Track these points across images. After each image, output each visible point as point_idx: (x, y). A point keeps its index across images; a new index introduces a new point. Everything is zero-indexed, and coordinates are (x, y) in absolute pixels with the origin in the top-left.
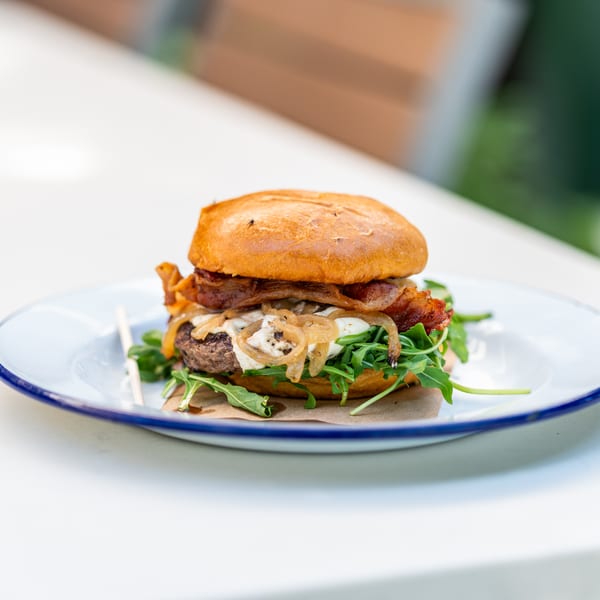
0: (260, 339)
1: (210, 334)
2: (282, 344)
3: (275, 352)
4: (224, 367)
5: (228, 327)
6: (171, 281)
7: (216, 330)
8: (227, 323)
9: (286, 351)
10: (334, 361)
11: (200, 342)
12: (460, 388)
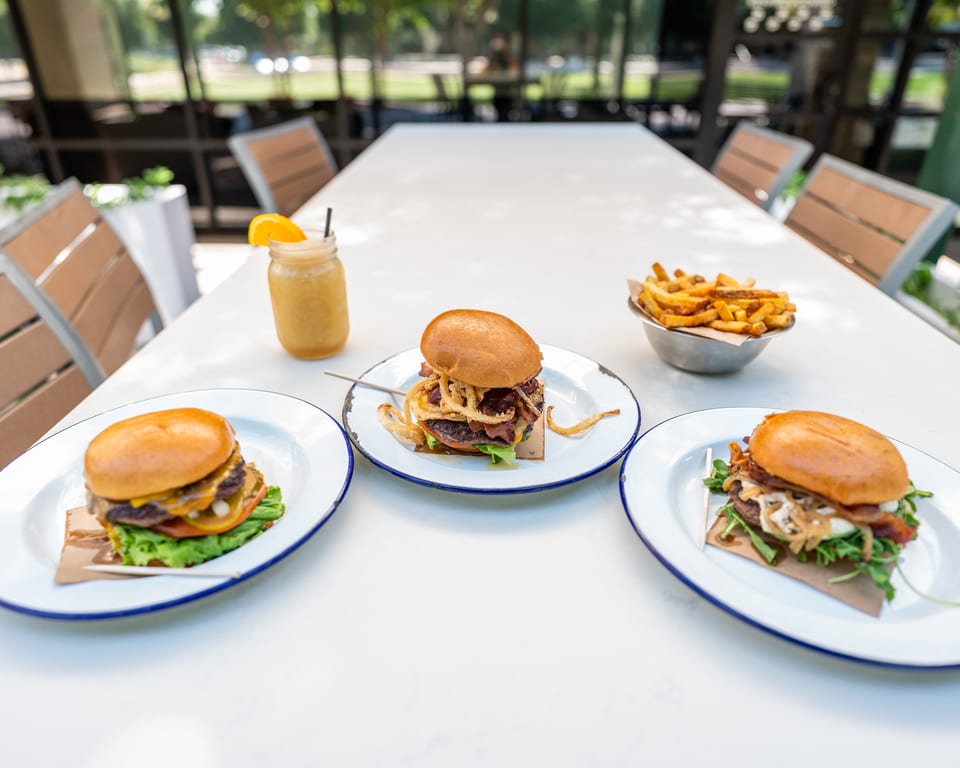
0: (778, 516)
1: (750, 500)
2: (791, 525)
3: (787, 529)
4: (754, 522)
5: (761, 500)
6: (735, 457)
7: (754, 498)
8: (761, 497)
9: (794, 532)
10: (824, 543)
11: (742, 501)
12: (900, 572)
